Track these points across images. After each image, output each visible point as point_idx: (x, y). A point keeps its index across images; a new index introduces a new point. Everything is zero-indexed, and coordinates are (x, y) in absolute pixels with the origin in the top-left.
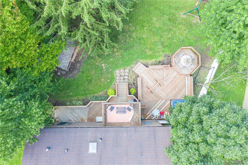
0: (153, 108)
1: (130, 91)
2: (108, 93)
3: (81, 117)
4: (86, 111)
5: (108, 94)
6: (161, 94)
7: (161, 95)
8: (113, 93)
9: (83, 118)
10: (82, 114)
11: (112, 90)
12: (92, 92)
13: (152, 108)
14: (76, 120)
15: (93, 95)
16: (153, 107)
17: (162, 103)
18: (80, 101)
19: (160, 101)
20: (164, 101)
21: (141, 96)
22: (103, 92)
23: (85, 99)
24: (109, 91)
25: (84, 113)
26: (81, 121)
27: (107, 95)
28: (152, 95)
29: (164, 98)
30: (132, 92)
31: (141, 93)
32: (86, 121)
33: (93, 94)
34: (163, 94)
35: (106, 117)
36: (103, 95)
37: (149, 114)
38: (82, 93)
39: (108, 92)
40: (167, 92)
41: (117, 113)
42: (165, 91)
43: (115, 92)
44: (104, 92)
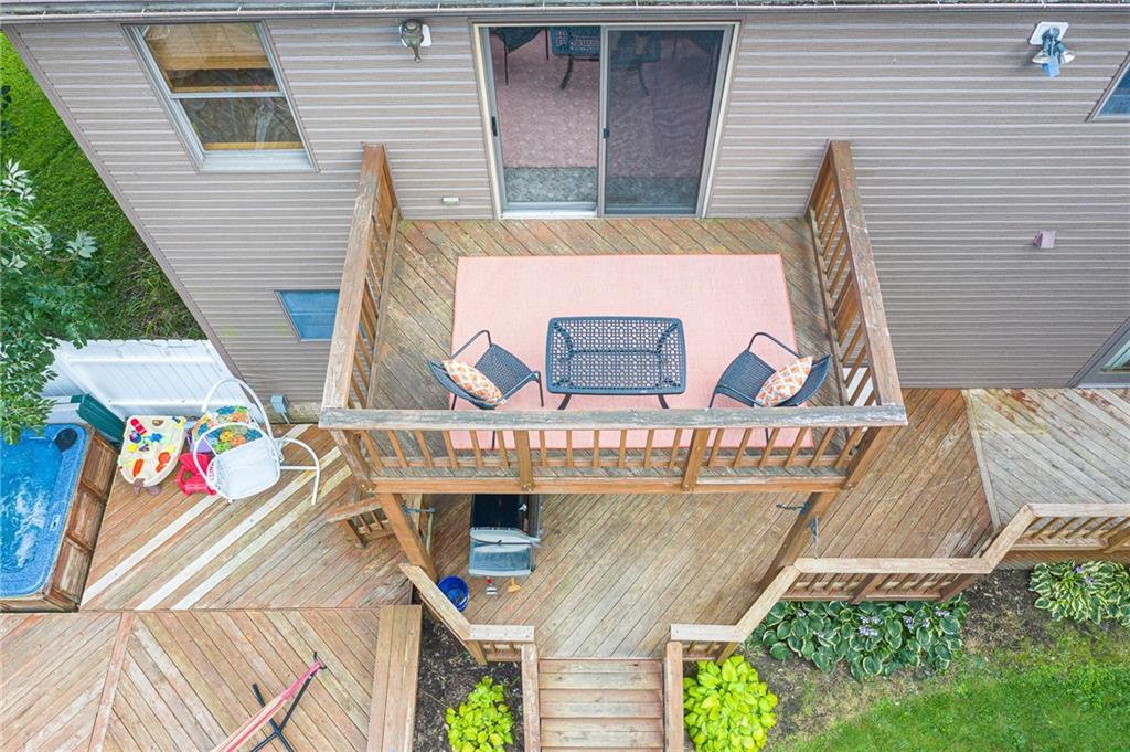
0: (277, 528)
1: (506, 725)
2: (765, 706)
3: (1036, 431)
4: (996, 490)
5: (772, 699)
6: (163, 678)
7: (163, 664)
8: (707, 704)
9: (1012, 419)
10: (1033, 457)
11: (722, 735)
12: (962, 719)
13: (295, 525)
14: (1085, 404)
15: (944, 689)
16: (281, 540)
17: (172, 575)
18: (1070, 619)
19: (184, 604)
20: (149, 604)
21: (382, 654)
22: (832, 722)
23: (1016, 646)
24: (760, 734)
25: (1012, 465)
26: (1031, 394)
27: (772, 689)
28: (260, 665)
29: (142, 634)
30: (492, 714)
31: (378, 691)
32: (974, 394)
33: (941, 702)
34: (137, 675)
35: (804, 306)
36: (823, 690)
37: (328, 472)
38: (1064, 712)
39: (769, 720)
40: (83, 699)
41: (676, 325)
42: (106, 712)
43: (692, 719)
44: (819, 720)
